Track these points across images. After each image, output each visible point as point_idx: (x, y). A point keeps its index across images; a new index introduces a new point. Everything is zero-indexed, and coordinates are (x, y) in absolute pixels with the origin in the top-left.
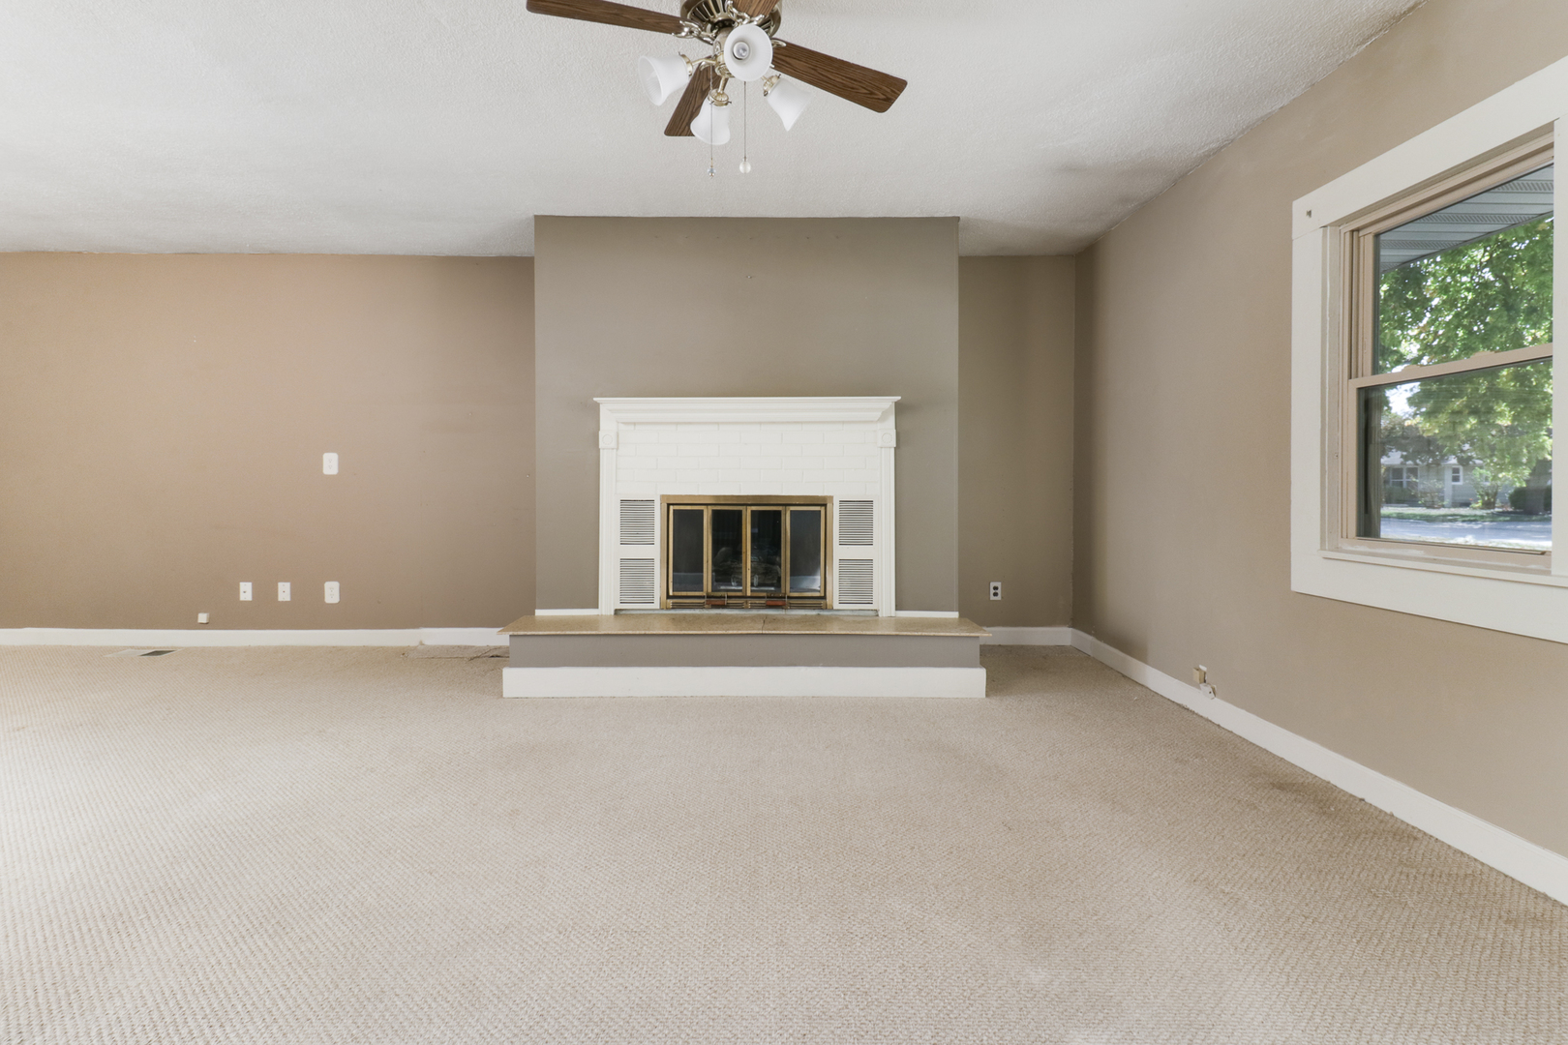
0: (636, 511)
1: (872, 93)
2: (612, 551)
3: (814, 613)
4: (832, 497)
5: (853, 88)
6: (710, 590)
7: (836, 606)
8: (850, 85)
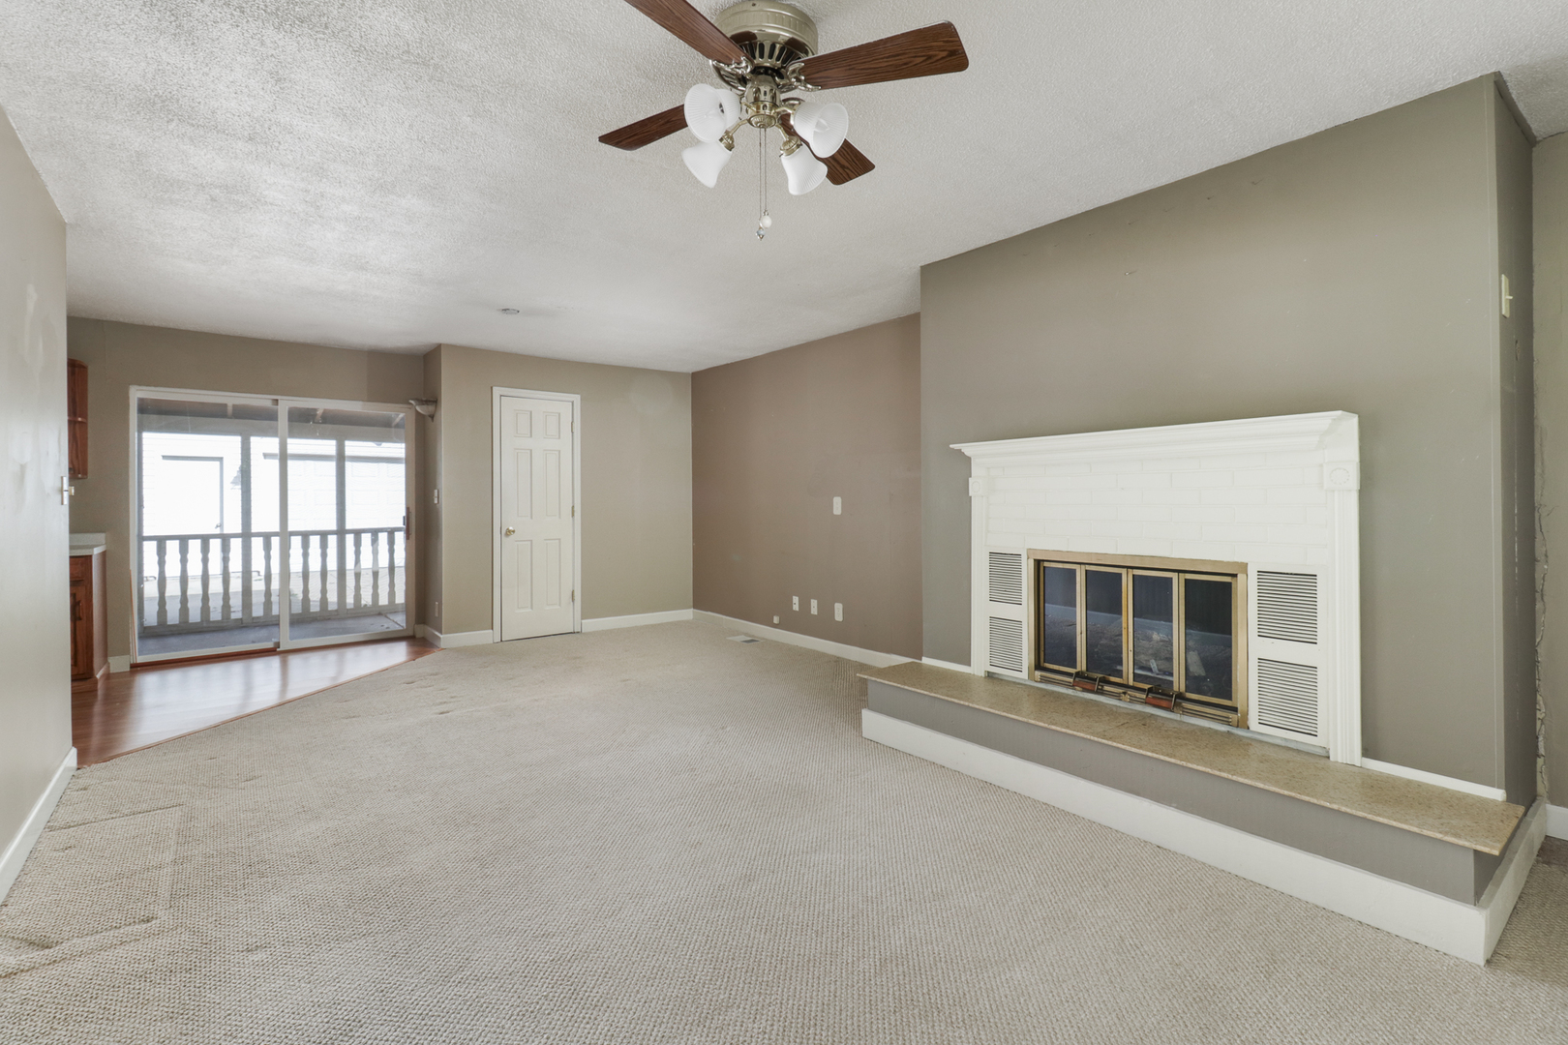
0: (1004, 565)
1: (930, 57)
2: (983, 609)
3: (1223, 728)
4: (1244, 567)
5: (905, 64)
6: (1084, 668)
7: (1253, 722)
8: (901, 62)
